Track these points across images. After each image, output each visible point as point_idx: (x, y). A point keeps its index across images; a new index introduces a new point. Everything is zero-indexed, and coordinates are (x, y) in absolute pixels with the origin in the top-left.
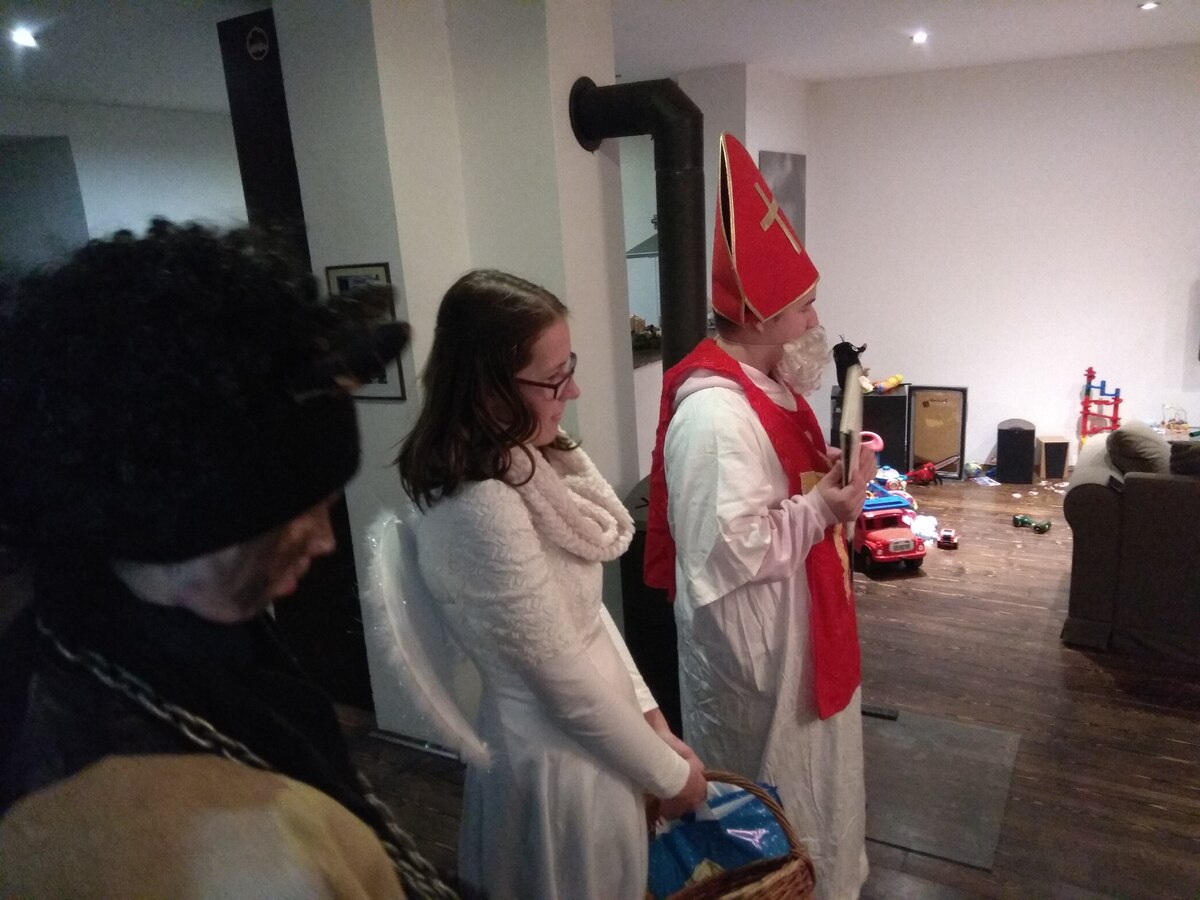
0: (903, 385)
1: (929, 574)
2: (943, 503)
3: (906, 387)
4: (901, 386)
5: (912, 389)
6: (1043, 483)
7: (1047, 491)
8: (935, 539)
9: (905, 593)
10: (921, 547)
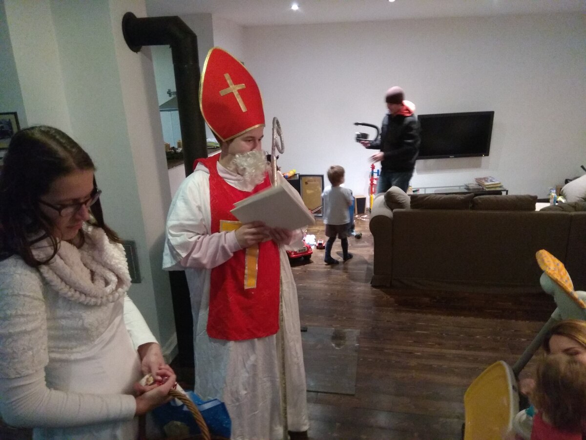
0: (296, 174)
1: (314, 261)
2: (317, 228)
3: (298, 175)
4: (295, 175)
5: (301, 176)
6: (357, 216)
7: (358, 220)
8: (315, 245)
9: (305, 272)
10: (310, 250)
